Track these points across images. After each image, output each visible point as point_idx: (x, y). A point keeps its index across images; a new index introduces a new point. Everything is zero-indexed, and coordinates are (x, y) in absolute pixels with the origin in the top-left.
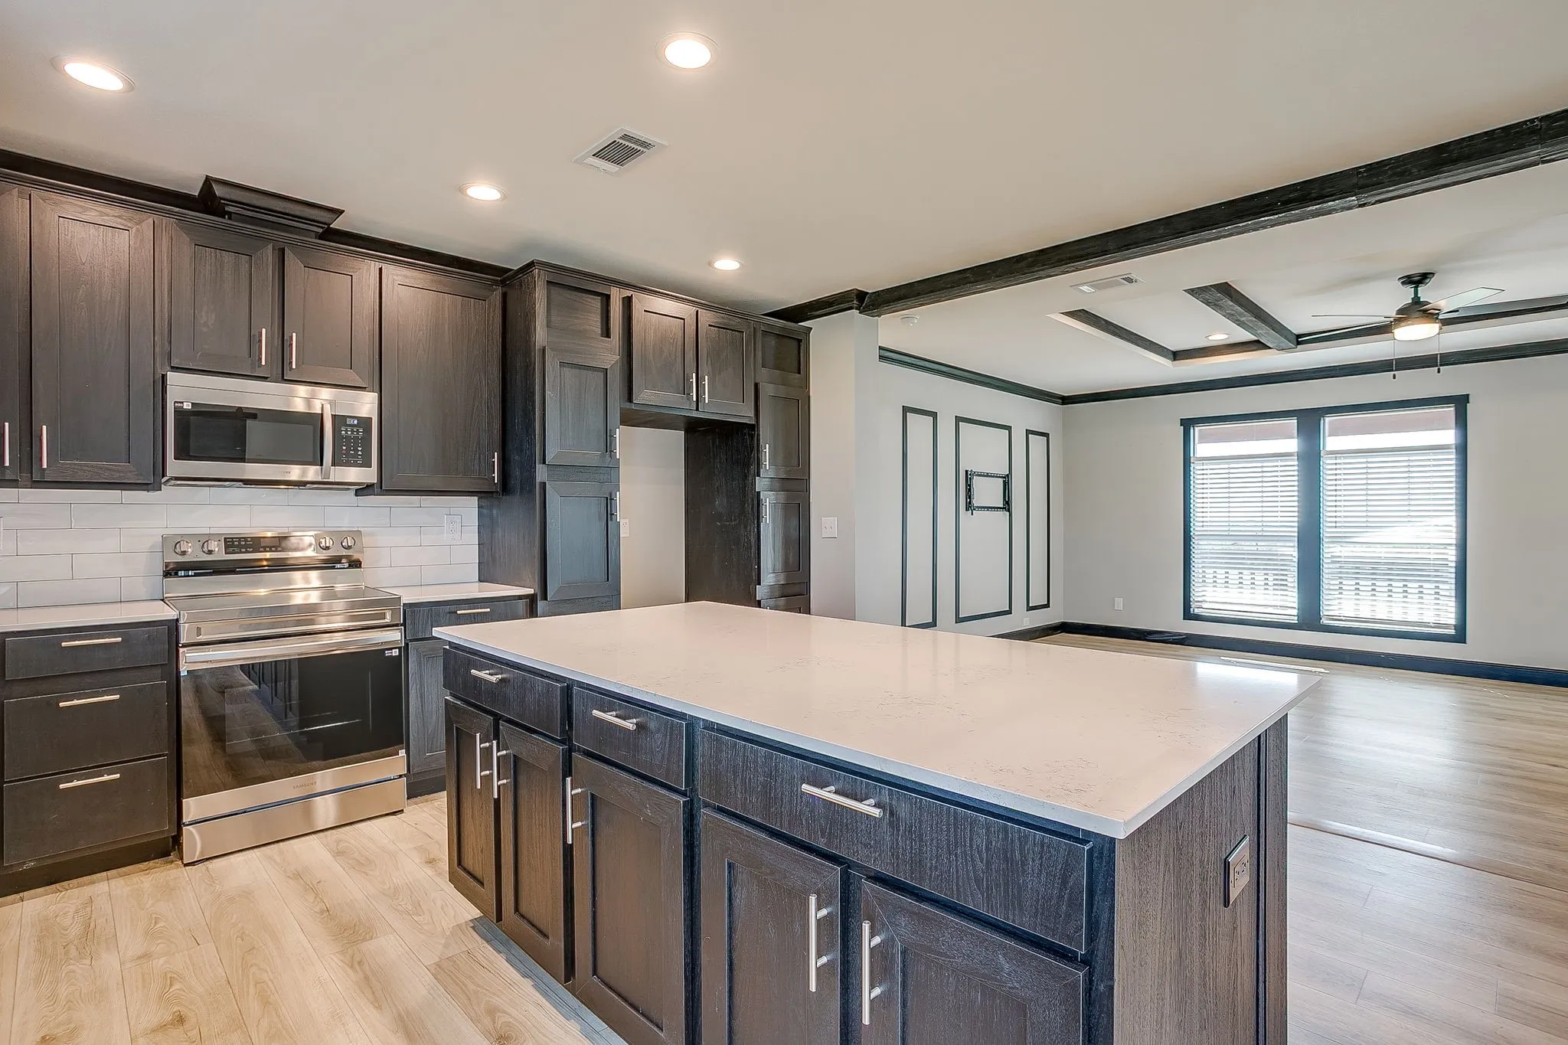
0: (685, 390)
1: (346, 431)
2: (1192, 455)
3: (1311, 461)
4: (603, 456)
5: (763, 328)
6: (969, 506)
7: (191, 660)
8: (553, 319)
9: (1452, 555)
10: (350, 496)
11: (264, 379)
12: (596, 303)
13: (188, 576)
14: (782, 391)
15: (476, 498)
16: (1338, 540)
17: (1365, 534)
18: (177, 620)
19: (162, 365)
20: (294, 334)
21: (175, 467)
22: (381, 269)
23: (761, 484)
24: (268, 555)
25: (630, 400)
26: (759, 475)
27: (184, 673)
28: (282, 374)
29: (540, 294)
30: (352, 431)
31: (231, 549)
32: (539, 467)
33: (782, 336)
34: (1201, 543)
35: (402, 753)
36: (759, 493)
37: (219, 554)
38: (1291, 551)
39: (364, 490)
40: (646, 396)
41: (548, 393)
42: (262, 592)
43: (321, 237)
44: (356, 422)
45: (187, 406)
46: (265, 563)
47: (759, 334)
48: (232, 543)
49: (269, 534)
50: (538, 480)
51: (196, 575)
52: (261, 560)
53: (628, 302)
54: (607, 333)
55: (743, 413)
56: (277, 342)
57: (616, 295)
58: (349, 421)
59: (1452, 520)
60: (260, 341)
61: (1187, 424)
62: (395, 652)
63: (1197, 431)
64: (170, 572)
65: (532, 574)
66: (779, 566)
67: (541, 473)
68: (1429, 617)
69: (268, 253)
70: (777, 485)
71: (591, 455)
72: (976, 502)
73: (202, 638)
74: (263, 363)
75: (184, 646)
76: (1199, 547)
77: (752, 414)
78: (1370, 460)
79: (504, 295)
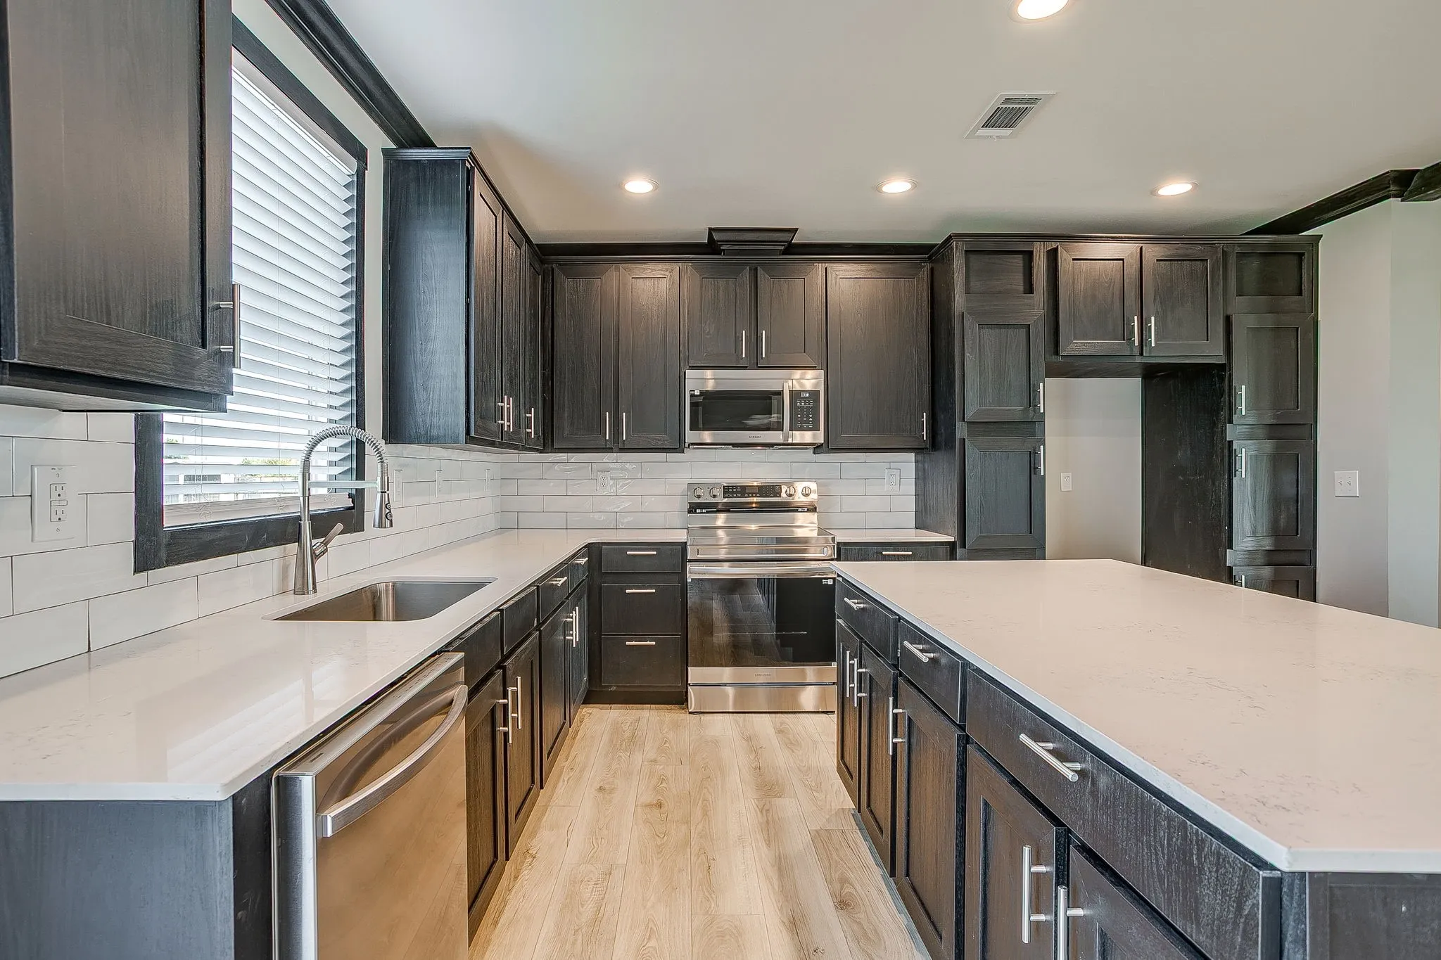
0: (1126, 336)
1: (801, 403)
4: (1025, 411)
5: (1238, 249)
7: (694, 572)
8: (972, 284)
10: (809, 454)
11: (745, 368)
12: (1018, 261)
13: (702, 513)
14: (1269, 320)
15: (913, 454)
18: (686, 543)
19: (684, 366)
20: (764, 332)
21: (691, 436)
22: (826, 269)
23: (1231, 432)
24: (755, 500)
25: (1057, 353)
26: (1231, 421)
27: (689, 580)
28: (755, 363)
29: (958, 264)
30: (805, 402)
31: (728, 495)
32: (959, 424)
33: (1271, 254)
35: (834, 665)
36: (1231, 443)
37: (721, 500)
39: (818, 448)
40: (1074, 346)
41: (967, 354)
42: (753, 527)
43: (785, 252)
44: (808, 395)
45: (697, 393)
46: (754, 505)
47: (1232, 261)
48: (728, 490)
49: (755, 484)
50: (958, 436)
51: (707, 512)
52: (752, 503)
53: (1053, 255)
54: (1030, 289)
55: (1212, 352)
56: (753, 340)
57: (1040, 252)
58: (803, 395)
60: (742, 340)
62: (830, 582)
64: (693, 509)
65: (952, 520)
66: (1263, 527)
67: (961, 431)
69: (746, 275)
70: (1261, 432)
71: (1014, 409)
73: (700, 557)
74: (744, 356)
75: (690, 561)
77: (1220, 351)
79: (932, 270)
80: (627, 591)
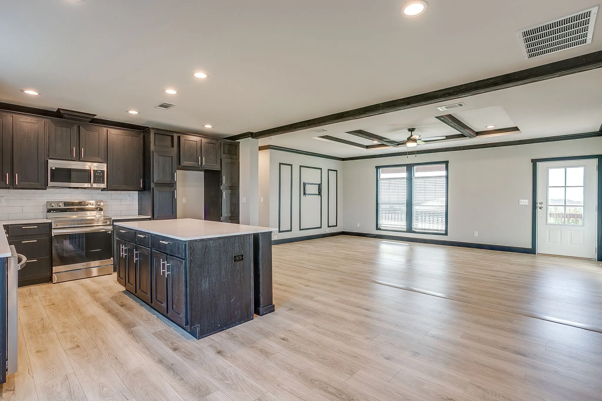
0: (198, 162)
1: (97, 174)
2: (378, 178)
3: (410, 180)
4: (171, 180)
5: (223, 142)
6: (305, 194)
7: (54, 232)
8: (156, 143)
9: (444, 209)
10: (100, 191)
11: (74, 161)
12: (170, 138)
13: (54, 212)
14: (230, 161)
15: (137, 192)
16: (418, 205)
17: (425, 203)
18: (51, 222)
19: (47, 158)
20: (83, 149)
21: (50, 184)
22: (107, 130)
23: (222, 188)
24: (76, 207)
25: (180, 165)
26: (222, 185)
27: (53, 236)
28: (79, 159)
29: (152, 136)
30: (99, 174)
31: (65, 205)
32: (152, 183)
33: (231, 145)
34: (381, 205)
35: (112, 258)
36: (222, 190)
37: (63, 207)
38: (404, 208)
39: (103, 190)
40: (185, 163)
41: (154, 163)
42: (75, 217)
43: (90, 122)
44: (100, 172)
45: (54, 168)
46: (75, 209)
47: (222, 146)
48: (66, 204)
49: (76, 201)
50: (152, 187)
51: (56, 212)
52: (74, 208)
53: (179, 138)
54: (173, 146)
55: (217, 168)
56: (78, 151)
57: (176, 136)
58: (98, 171)
59: (444, 199)
60: (73, 151)
61: (377, 168)
62: (110, 232)
63: (381, 170)
64: (49, 211)
65: (150, 212)
66: (229, 211)
67: (152, 185)
68: (440, 228)
69: (75, 127)
70: (228, 188)
71: (168, 180)
72: (307, 192)
73: (58, 227)
74: (74, 156)
75: (53, 229)
76: (381, 207)
77: (219, 167)
78: (426, 180)
79: (144, 135)
80: (22, 242)
